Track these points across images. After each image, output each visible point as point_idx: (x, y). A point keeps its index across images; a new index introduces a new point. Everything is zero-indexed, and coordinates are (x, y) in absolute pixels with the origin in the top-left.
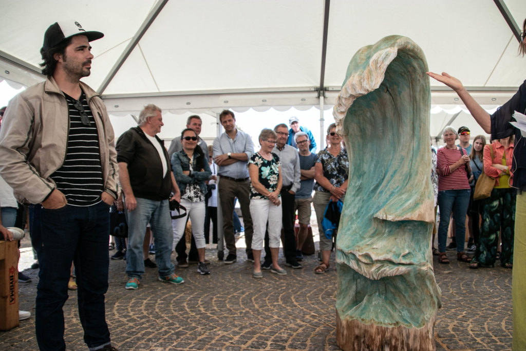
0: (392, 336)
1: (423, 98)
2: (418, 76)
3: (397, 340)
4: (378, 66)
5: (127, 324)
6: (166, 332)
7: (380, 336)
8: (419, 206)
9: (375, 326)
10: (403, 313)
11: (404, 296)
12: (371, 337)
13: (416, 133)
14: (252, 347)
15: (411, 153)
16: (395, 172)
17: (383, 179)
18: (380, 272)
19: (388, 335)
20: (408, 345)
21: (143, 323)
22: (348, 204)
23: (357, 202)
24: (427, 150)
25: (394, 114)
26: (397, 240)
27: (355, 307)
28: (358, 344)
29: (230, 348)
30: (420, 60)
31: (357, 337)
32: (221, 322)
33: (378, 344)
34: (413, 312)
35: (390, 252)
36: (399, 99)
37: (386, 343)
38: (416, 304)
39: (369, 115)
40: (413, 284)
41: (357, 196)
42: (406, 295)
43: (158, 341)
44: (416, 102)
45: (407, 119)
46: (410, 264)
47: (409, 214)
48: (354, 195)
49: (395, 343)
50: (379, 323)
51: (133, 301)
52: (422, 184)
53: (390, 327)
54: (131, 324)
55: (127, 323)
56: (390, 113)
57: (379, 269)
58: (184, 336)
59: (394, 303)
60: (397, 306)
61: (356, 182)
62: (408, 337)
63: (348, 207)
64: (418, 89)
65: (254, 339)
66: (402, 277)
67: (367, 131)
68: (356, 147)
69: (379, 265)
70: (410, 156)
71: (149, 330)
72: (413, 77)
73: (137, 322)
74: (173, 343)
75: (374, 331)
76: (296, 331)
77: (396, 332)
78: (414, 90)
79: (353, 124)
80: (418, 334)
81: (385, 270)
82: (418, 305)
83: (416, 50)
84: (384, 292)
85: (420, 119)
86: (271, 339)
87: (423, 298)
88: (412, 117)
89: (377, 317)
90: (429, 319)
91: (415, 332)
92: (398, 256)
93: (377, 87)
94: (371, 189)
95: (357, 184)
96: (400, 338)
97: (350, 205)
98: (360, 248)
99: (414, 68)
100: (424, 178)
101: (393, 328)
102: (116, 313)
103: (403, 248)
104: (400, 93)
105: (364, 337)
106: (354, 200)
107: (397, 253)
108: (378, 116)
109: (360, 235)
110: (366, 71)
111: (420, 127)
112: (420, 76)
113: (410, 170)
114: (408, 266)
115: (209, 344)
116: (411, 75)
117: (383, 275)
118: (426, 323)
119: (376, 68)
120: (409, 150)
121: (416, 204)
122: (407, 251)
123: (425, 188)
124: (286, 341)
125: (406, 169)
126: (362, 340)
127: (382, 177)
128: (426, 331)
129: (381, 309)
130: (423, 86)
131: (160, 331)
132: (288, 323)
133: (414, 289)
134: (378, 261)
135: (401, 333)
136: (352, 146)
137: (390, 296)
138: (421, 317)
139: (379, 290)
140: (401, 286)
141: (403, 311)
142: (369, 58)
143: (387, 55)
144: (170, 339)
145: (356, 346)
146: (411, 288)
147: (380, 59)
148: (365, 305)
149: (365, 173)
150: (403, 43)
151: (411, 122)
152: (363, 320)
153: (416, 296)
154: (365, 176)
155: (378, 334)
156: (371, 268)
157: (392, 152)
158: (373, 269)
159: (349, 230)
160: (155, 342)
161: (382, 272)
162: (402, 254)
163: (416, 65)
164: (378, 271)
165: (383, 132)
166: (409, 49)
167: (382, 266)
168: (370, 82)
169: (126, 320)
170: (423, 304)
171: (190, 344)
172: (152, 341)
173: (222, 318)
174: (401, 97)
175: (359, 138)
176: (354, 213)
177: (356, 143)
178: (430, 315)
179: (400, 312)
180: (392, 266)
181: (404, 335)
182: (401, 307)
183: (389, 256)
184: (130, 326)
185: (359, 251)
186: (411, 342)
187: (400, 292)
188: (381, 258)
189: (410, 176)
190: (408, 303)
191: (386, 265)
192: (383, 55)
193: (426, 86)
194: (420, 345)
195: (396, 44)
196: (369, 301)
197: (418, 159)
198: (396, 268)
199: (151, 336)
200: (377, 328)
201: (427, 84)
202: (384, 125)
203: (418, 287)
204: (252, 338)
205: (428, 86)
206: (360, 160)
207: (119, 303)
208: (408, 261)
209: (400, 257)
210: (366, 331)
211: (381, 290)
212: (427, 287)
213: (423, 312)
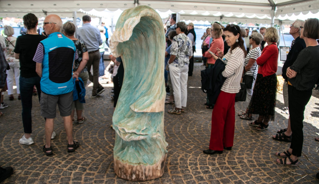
0: (136, 170)
1: (160, 41)
2: (157, 29)
3: (139, 171)
4: (128, 28)
5: (7, 153)
6: (27, 158)
7: (130, 170)
8: (152, 104)
9: (128, 164)
10: (144, 157)
11: (145, 149)
12: (126, 169)
13: (156, 60)
14: (69, 170)
15: (153, 71)
16: (145, 81)
17: (139, 83)
18: (130, 138)
19: (134, 169)
20: (145, 174)
21: (16, 152)
22: (122, 94)
23: (126, 94)
24: (161, 71)
25: (146, 47)
26: (141, 120)
27: (121, 152)
28: (120, 172)
29: (58, 170)
30: (157, 21)
31: (120, 169)
32: (59, 150)
33: (129, 173)
34: (150, 157)
35: (135, 128)
36: (148, 39)
37: (133, 173)
38: (151, 153)
39: (134, 44)
40: (149, 143)
41: (127, 90)
42: (146, 148)
43: (20, 165)
44: (157, 43)
45: (152, 52)
46: (146, 135)
47: (146, 109)
48: (126, 89)
49: (138, 173)
50: (130, 163)
51: (16, 134)
52: (156, 91)
53: (135, 165)
54: (9, 153)
55: (7, 151)
56: (144, 46)
57: (129, 137)
58: (36, 161)
59: (140, 152)
60: (141, 154)
61: (127, 81)
62: (145, 170)
63: (122, 96)
64: (157, 36)
65: (72, 164)
66: (143, 140)
67: (133, 53)
68: (128, 61)
69: (129, 135)
70: (152, 73)
71: (18, 157)
72: (154, 29)
73: (13, 151)
74: (28, 167)
75: (127, 167)
76: (97, 158)
77: (138, 168)
78: (156, 37)
79: (126, 48)
80: (151, 168)
81: (132, 138)
82: (153, 153)
83: (153, 16)
84: (135, 146)
85: (158, 53)
86: (81, 163)
87: (155, 150)
88: (155, 50)
89: (130, 160)
90: (158, 160)
91: (149, 168)
92: (140, 130)
93: (128, 39)
94: (133, 88)
95: (128, 83)
96: (141, 171)
97: (123, 95)
98: (121, 125)
99: (154, 25)
100: (157, 88)
101: (137, 166)
102: (3, 144)
103: (143, 126)
104: (149, 36)
105: (123, 169)
106: (125, 92)
107: (140, 128)
108: (139, 46)
109: (124, 115)
110: (122, 30)
111: (159, 57)
112: (158, 29)
113: (151, 82)
114: (145, 136)
115: (48, 167)
116: (153, 28)
117: (132, 140)
118: (156, 163)
119: (127, 29)
120: (152, 69)
121: (151, 103)
122: (145, 128)
123: (157, 94)
124: (88, 165)
125: (149, 80)
126: (122, 170)
127: (139, 82)
128: (156, 166)
129: (133, 155)
130: (160, 34)
131: (24, 158)
132: (95, 152)
133: (150, 146)
134: (128, 133)
135: (141, 168)
136: (126, 61)
137: (138, 148)
138: (154, 160)
139: (132, 145)
140: (143, 144)
141: (144, 156)
142: (125, 20)
143: (133, 22)
144: (28, 163)
145: (119, 173)
146: (148, 145)
147: (129, 24)
148: (125, 152)
149: (132, 76)
150: (144, 13)
151: (154, 53)
152: (123, 160)
153: (151, 149)
154: (132, 78)
155: (130, 168)
156: (125, 136)
157: (145, 68)
158: (126, 137)
159: (119, 110)
160: (19, 166)
161: (131, 139)
162: (142, 130)
163: (154, 23)
164: (129, 138)
165: (141, 56)
166: (149, 16)
167: (131, 135)
168: (124, 37)
169: (7, 149)
170: (155, 152)
171: (37, 167)
172: (17, 165)
173: (60, 148)
174: (149, 38)
175: (130, 56)
176: (124, 100)
177: (128, 59)
178: (159, 158)
179: (143, 157)
180: (136, 135)
181: (143, 169)
182: (143, 154)
183: (134, 131)
184: (8, 154)
185: (120, 126)
186: (147, 173)
187: (143, 147)
188: (130, 131)
189: (151, 85)
190: (147, 152)
191: (133, 134)
192: (131, 22)
193: (161, 35)
194: (153, 174)
195: (140, 14)
196: (128, 150)
197: (156, 76)
198: (138, 136)
199: (17, 162)
200: (129, 166)
201: (162, 34)
202: (141, 52)
203: (153, 145)
204: (71, 162)
205: (162, 35)
206: (130, 68)
207: (7, 136)
208: (145, 134)
209: (140, 132)
210: (124, 166)
211: (133, 145)
212: (158, 145)
213: (155, 157)
